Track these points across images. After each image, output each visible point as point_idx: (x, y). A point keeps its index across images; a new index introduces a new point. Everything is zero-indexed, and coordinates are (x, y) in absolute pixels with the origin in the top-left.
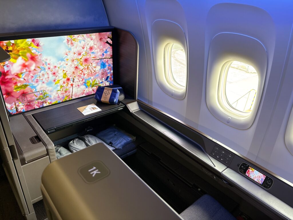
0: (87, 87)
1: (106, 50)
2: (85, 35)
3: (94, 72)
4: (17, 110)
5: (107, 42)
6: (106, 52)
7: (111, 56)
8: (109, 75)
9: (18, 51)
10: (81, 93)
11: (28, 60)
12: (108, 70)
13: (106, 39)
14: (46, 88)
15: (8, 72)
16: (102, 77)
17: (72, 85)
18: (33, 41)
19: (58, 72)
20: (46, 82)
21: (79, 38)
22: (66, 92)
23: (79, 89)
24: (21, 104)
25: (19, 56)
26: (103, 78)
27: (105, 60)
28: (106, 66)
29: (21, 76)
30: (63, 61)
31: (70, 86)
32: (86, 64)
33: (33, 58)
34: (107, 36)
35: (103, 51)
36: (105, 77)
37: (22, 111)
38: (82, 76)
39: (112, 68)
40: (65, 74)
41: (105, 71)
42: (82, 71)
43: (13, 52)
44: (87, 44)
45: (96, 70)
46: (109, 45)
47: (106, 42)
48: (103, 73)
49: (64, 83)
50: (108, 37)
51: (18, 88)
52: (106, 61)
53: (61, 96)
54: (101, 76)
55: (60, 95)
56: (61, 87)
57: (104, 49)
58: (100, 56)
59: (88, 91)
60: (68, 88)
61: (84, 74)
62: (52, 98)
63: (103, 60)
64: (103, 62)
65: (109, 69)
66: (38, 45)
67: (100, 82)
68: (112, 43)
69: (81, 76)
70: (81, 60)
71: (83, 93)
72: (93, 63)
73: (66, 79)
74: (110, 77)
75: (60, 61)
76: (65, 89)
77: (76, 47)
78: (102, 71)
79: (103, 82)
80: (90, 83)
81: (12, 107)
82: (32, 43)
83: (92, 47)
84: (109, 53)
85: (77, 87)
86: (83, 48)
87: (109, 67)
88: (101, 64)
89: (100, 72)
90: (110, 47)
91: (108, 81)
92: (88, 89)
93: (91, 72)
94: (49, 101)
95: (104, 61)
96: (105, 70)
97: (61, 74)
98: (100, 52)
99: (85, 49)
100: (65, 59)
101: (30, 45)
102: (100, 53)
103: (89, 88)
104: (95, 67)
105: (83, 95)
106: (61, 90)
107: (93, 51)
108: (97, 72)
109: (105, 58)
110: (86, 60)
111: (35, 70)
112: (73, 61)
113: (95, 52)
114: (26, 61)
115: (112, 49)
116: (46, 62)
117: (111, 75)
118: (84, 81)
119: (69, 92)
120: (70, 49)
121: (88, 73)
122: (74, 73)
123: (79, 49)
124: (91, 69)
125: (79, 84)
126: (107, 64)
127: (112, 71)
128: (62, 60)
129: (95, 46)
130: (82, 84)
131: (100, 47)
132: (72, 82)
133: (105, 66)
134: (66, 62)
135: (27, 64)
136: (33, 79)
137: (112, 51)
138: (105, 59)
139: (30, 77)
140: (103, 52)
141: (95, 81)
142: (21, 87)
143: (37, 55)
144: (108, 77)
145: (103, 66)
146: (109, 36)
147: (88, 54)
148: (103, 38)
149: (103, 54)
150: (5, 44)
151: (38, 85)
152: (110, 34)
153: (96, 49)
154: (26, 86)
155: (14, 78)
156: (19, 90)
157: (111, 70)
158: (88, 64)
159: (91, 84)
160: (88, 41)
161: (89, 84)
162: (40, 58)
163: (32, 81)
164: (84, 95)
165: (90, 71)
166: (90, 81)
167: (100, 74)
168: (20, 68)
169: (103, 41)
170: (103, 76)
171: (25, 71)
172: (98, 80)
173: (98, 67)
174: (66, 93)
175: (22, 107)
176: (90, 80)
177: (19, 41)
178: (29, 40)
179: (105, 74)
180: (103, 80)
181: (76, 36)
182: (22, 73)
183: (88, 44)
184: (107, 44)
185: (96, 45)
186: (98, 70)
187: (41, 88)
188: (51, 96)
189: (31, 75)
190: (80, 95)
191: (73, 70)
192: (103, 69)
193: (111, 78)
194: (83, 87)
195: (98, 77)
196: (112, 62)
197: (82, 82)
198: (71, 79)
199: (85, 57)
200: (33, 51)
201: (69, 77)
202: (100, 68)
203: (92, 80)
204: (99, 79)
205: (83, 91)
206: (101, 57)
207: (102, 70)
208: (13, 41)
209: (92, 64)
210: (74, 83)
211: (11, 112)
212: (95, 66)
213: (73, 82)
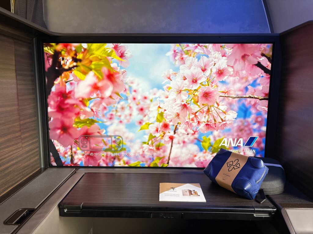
0: (201, 150)
1: (255, 81)
2: (210, 46)
3: (221, 121)
4: (72, 160)
5: (259, 65)
6: (254, 84)
7: (266, 94)
8: (255, 135)
9: (91, 62)
10: (189, 159)
11: (103, 79)
12: (254, 124)
13: (256, 57)
14: (124, 133)
15: (70, 92)
16: (238, 135)
17: (172, 138)
18: (116, 48)
19: (148, 108)
20: (125, 121)
21: (197, 51)
22: (158, 149)
23: (184, 150)
24: (79, 151)
25: (91, 69)
26: (241, 140)
27: (250, 102)
28: (251, 114)
29: (88, 103)
30: (161, 91)
31: (167, 138)
32: (205, 103)
33: (111, 77)
34: (260, 52)
35: (247, 81)
36: (244, 138)
37: (79, 163)
38: (195, 124)
39: (265, 122)
40: (161, 114)
41: (246, 124)
42: (196, 116)
43: (83, 63)
44: (213, 62)
45: (227, 119)
46: (263, 71)
47: (256, 65)
48: (242, 127)
49: (157, 131)
50: (263, 55)
51: (81, 122)
52: (253, 103)
53: (148, 155)
54: (236, 134)
55: (146, 153)
56: (152, 137)
57: (251, 79)
58: (240, 90)
59: (202, 159)
60: (162, 142)
61: (199, 122)
62: (132, 154)
63: (246, 100)
64: (244, 105)
65: (256, 122)
66: (122, 56)
67: (233, 145)
68: (269, 68)
69: (191, 124)
70: (196, 93)
71: (192, 161)
72: (220, 104)
73: (161, 124)
74: (258, 139)
75: (155, 89)
76: (157, 143)
77: (190, 68)
78: (240, 124)
79: (238, 147)
80: (210, 143)
81: (66, 153)
82: (114, 50)
83: (223, 70)
84: (260, 88)
85: (182, 144)
86: (204, 70)
87: (257, 118)
88: (240, 109)
89: (235, 125)
90: (264, 74)
91: (251, 148)
92: (204, 155)
93: (215, 121)
94: (125, 159)
95: (246, 103)
96: (248, 122)
97: (153, 114)
98: (239, 81)
99: (208, 73)
100: (165, 87)
101: (109, 55)
102: (238, 85)
103: (205, 152)
104: (225, 113)
105: (190, 163)
106: (150, 142)
107: (225, 78)
108: (228, 122)
109: (250, 97)
110: (207, 95)
111: (110, 97)
112: (180, 92)
113: (228, 81)
114: (100, 80)
115: (268, 81)
116: (130, 87)
117: (260, 136)
118: (196, 136)
119: (164, 151)
120: (177, 70)
121: (208, 121)
122: (178, 115)
123: (196, 71)
124: (215, 115)
125: (186, 140)
126: (253, 111)
127: (264, 129)
128: (160, 87)
129: (231, 70)
130: (192, 142)
131: (240, 72)
132: (172, 133)
133: (248, 113)
134: (167, 93)
135: (100, 84)
136: (105, 112)
137: (268, 85)
138: (249, 99)
139: (101, 107)
140: (247, 84)
141: (220, 141)
142: (84, 122)
143: (118, 73)
144: (252, 139)
145: (243, 114)
146: (266, 53)
147: (212, 83)
148: (248, 56)
149: (246, 89)
150: (73, 49)
151: (112, 124)
152: (268, 49)
153: (231, 76)
154: (92, 122)
155: (77, 105)
156: (80, 126)
157: (261, 125)
158: (210, 104)
159: (212, 146)
160: (215, 58)
161: (207, 145)
162: (121, 78)
163: (104, 116)
164: (193, 165)
165: (211, 118)
166: (209, 139)
167: (235, 129)
168: (89, 89)
169: (249, 62)
170: (240, 134)
171: (95, 95)
172: (228, 140)
173: (231, 113)
174: (159, 152)
175: (81, 157)
176: (211, 137)
177: (94, 46)
178: (109, 46)
179: (246, 131)
180: (240, 143)
181: (191, 45)
182: (90, 99)
183: (215, 64)
184: (259, 70)
185: (232, 67)
186: (231, 120)
187: (115, 131)
188: (129, 151)
189: (104, 104)
190: (185, 162)
191: (177, 109)
192: (242, 119)
193: (259, 143)
194: (194, 148)
195: (228, 135)
196: (267, 109)
197: (192, 138)
198: (170, 127)
199: (205, 89)
200: (113, 65)
201: (167, 121)
202: (235, 115)
203: (215, 138)
204: (231, 140)
205: (192, 156)
206: (240, 94)
207: (241, 121)
208: (85, 45)
209: (218, 105)
210: (175, 136)
211: (63, 160)
212: (224, 111)
213: (175, 132)
